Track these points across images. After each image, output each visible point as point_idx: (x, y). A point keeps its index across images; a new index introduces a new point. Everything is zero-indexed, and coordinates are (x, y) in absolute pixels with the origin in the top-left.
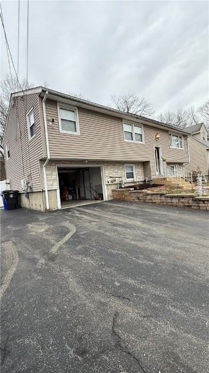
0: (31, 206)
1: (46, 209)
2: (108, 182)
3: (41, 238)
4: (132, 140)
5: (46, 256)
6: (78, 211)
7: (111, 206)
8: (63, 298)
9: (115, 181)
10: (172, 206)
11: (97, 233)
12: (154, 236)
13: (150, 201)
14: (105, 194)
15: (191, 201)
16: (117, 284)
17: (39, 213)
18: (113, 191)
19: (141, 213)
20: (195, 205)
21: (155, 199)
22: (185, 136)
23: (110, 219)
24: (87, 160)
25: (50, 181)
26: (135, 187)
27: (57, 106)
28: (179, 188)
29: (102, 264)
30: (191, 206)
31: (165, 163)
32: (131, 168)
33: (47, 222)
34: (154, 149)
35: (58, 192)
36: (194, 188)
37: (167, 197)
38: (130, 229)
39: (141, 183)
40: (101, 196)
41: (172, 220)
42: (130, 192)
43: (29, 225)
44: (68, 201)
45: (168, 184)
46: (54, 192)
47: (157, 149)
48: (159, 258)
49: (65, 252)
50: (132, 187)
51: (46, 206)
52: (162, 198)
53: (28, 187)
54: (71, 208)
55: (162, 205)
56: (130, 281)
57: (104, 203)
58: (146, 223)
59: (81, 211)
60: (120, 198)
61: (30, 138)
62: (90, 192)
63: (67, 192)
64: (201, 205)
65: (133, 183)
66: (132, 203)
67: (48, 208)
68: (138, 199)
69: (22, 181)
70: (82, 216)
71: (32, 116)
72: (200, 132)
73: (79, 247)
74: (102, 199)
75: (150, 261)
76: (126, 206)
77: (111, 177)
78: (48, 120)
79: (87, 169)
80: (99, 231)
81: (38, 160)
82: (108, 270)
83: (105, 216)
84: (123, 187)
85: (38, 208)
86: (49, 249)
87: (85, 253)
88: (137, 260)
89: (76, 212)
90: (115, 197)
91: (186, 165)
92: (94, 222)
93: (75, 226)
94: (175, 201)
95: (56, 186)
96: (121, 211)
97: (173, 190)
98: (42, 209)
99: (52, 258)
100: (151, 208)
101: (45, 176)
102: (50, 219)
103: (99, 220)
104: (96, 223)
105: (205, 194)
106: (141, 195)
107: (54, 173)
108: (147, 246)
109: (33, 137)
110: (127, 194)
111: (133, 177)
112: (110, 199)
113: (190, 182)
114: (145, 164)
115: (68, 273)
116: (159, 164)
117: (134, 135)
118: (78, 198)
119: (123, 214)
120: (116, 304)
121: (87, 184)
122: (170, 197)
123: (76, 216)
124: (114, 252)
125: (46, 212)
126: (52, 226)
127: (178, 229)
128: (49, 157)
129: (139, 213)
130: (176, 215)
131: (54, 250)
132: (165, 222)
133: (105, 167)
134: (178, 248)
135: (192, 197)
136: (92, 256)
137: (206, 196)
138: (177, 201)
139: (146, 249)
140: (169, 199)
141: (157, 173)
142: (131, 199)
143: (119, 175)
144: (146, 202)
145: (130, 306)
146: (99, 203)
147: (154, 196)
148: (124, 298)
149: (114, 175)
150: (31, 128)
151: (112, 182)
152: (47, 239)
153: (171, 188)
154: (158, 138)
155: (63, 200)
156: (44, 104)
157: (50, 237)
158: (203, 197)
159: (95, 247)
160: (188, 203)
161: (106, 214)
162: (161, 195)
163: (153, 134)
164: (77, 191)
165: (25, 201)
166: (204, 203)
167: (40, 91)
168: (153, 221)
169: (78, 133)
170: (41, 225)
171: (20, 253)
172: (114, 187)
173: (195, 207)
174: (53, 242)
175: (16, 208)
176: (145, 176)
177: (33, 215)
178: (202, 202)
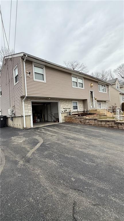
0: (14, 125)
1: (24, 127)
2: (62, 112)
3: (20, 146)
4: (77, 86)
5: (23, 159)
6: (44, 129)
7: (64, 126)
8: (36, 191)
9: (67, 111)
10: (102, 127)
11: (57, 143)
12: (93, 146)
13: (88, 123)
14: (60, 118)
15: (113, 124)
16: (73, 179)
17: (19, 130)
18: (65, 117)
19: (83, 131)
20: (116, 126)
21: (91, 122)
22: (107, 85)
23: (64, 134)
24: (50, 97)
25: (27, 110)
26: (79, 115)
27: (32, 64)
28: (105, 115)
29: (61, 165)
30: (113, 127)
31: (96, 101)
32: (76, 103)
33: (24, 136)
34: (90, 92)
35: (32, 117)
36: (114, 116)
37: (99, 121)
38: (78, 141)
39: (82, 112)
40: (58, 120)
41: (103, 135)
42: (76, 117)
43: (13, 138)
44: (37, 122)
45: (98, 113)
46: (29, 117)
47: (92, 92)
48: (99, 161)
49: (36, 156)
50: (76, 115)
51: (24, 125)
52: (95, 122)
53: (12, 114)
54: (39, 127)
55: (95, 126)
56: (81, 177)
57: (60, 124)
58: (87, 137)
59: (46, 129)
60: (69, 121)
61: (15, 84)
62: (51, 117)
63: (37, 117)
64: (119, 126)
65: (77, 112)
66: (77, 124)
67: (25, 127)
68: (81, 122)
69: (9, 110)
70: (47, 132)
71: (17, 71)
72: (116, 83)
73: (46, 153)
74: (59, 122)
75: (93, 162)
76: (73, 126)
77: (64, 108)
78: (27, 73)
79: (49, 103)
80: (58, 142)
81: (19, 97)
82: (66, 169)
83: (61, 132)
84: (71, 114)
85: (19, 127)
86: (26, 154)
87: (50, 157)
88: (84, 162)
89: (43, 130)
90: (66, 121)
91: (108, 102)
92: (54, 136)
93: (43, 138)
94: (103, 123)
95: (30, 113)
96: (71, 129)
97: (101, 117)
98: (21, 127)
99: (28, 161)
100: (89, 128)
101: (24, 107)
102: (26, 134)
103: (57, 135)
104: (56, 137)
105: (121, 119)
106: (82, 119)
107: (29, 105)
108: (90, 152)
109: (17, 83)
110: (73, 119)
111: (77, 109)
112: (63, 121)
113: (111, 112)
114: (84, 101)
115: (39, 171)
116: (92, 101)
117: (78, 84)
118: (43, 121)
119: (72, 131)
120: (74, 195)
121: (49, 112)
122: (100, 121)
123: (43, 132)
124: (69, 156)
125: (23, 129)
126: (27, 138)
127: (107, 141)
128: (26, 95)
129: (82, 130)
130: (105, 132)
131: (29, 155)
132: (99, 137)
133: (61, 102)
134: (109, 154)
135: (114, 121)
136: (55, 159)
137: (122, 121)
138: (105, 123)
139: (89, 155)
140: (100, 122)
141: (91, 107)
142: (77, 122)
143: (69, 107)
144: (86, 124)
145: (84, 197)
146: (56, 124)
147: (90, 120)
148: (79, 190)
149: (66, 107)
150: (16, 77)
151: (64, 111)
152: (24, 147)
153: (100, 115)
154: (92, 86)
155: (35, 122)
156: (24, 63)
157: (27, 146)
158: (120, 121)
159: (56, 153)
160: (111, 125)
161: (61, 131)
162: (95, 120)
163: (89, 83)
164: (43, 116)
165: (10, 123)
166: (121, 125)
167: (22, 55)
168: (91, 136)
169: (45, 81)
170: (20, 138)
171: (6, 157)
172: (66, 115)
173: (116, 128)
174: (28, 149)
175: (4, 127)
176: (84, 108)
177: (16, 131)
178: (120, 124)
